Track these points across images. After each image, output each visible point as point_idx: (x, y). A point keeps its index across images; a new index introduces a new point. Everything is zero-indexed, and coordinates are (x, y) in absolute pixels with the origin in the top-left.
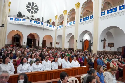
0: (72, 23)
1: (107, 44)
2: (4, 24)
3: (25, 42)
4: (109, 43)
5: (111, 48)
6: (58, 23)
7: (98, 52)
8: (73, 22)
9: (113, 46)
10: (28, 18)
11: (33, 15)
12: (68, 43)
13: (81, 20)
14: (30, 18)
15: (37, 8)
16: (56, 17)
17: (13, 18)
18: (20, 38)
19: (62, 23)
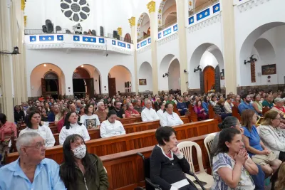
0: (170, 29)
1: (258, 70)
2: (17, 48)
3: (69, 88)
4: (263, 67)
5: (269, 77)
6: (138, 34)
7: (239, 89)
8: (172, 27)
9: (275, 73)
10: (68, 32)
11: (79, 25)
12: (167, 78)
13: (192, 21)
14: (72, 31)
15: (85, 5)
16: (132, 20)
17: (35, 37)
18: (57, 80)
19: (147, 34)
